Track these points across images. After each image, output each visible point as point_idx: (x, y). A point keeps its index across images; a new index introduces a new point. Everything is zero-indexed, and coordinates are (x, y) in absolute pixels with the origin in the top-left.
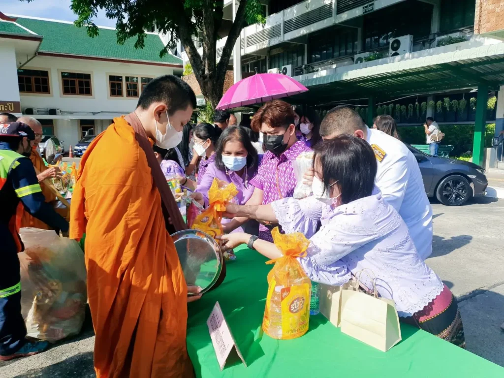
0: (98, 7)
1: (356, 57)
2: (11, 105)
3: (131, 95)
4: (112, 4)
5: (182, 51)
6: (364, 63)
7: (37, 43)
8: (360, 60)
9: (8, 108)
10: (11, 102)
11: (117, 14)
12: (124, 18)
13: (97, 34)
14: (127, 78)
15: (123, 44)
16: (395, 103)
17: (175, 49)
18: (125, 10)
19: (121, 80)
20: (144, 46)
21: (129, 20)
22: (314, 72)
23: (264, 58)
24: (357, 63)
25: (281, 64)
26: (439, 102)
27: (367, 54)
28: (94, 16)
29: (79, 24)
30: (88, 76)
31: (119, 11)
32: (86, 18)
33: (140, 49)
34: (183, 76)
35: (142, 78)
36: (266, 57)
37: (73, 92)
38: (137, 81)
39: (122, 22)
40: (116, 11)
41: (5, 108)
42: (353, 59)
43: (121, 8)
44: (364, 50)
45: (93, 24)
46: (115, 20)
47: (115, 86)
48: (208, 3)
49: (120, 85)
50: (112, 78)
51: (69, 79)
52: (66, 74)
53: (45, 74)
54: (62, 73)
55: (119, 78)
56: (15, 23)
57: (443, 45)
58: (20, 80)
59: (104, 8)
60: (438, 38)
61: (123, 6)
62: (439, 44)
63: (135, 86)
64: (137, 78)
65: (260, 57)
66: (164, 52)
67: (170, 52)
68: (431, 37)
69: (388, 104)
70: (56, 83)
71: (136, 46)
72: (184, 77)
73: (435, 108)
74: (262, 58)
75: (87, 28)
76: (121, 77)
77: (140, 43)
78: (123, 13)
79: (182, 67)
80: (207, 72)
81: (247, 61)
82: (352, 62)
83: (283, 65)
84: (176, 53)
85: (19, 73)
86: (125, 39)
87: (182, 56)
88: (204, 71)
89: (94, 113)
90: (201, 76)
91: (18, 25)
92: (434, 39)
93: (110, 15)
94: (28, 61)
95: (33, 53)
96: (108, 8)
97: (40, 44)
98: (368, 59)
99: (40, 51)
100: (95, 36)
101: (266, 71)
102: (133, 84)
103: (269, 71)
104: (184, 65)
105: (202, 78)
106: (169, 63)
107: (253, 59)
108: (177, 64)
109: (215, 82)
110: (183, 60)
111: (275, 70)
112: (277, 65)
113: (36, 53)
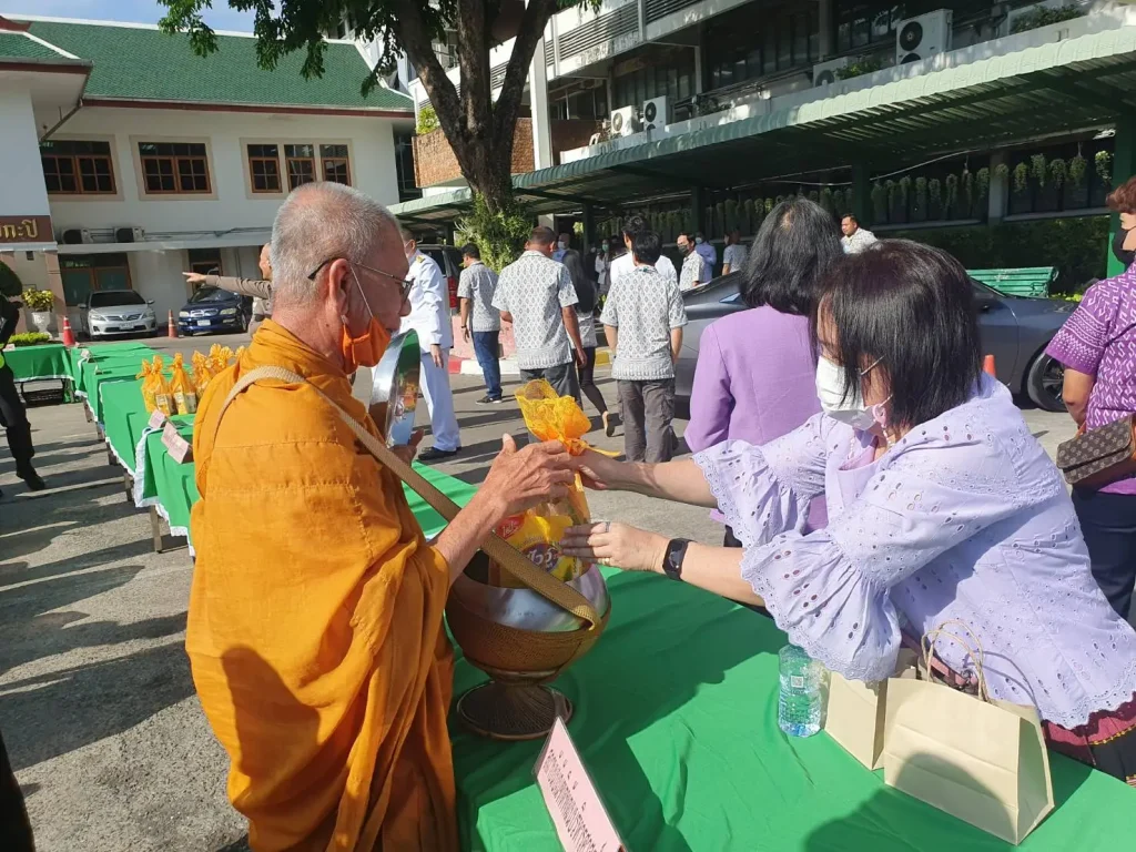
1: (817, 70)
2: (31, 225)
5: (410, 79)
6: (838, 83)
7: (78, 78)
8: (828, 76)
9: (25, 229)
10: (31, 218)
12: (272, 8)
13: (212, 47)
14: (289, 149)
15: (272, 68)
16: (914, 174)
17: (394, 73)
19: (276, 154)
20: (323, 71)
21: (283, 12)
22: (719, 110)
23: (601, 83)
24: (819, 84)
25: (641, 93)
26: (1021, 167)
27: (843, 62)
28: (203, 6)
29: (170, 25)
30: (200, 149)
32: (188, 11)
33: (314, 78)
34: (416, 135)
35: (322, 147)
36: (605, 82)
37: (168, 186)
38: (312, 154)
39: (268, 16)
41: (17, 231)
42: (810, 76)
44: (835, 53)
45: (203, 25)
46: (252, 12)
47: (264, 170)
49: (273, 167)
50: (254, 150)
51: (157, 158)
52: (150, 147)
53: (103, 148)
54: (141, 144)
55: (270, 150)
56: (25, 34)
57: (1025, 28)
58: (48, 165)
60: (1013, 14)
62: (1018, 27)
63: (308, 167)
64: (311, 147)
65: (592, 82)
66: (369, 83)
67: (383, 83)
68: (996, 11)
69: (896, 179)
70: (127, 168)
71: (305, 72)
72: (418, 139)
73: (1010, 180)
74: (596, 85)
75: (191, 37)
76: (275, 147)
77: (314, 66)
79: (412, 115)
80: (471, 124)
81: (562, 93)
82: (808, 81)
83: (647, 99)
84: (397, 85)
85: (43, 150)
86: (276, 57)
87: (411, 91)
88: (464, 121)
89: (218, 234)
90: (457, 133)
91: (32, 37)
92: (1004, 15)
93: (239, 3)
94: (62, 121)
95: (73, 98)
97: (87, 79)
98: (846, 74)
99: (87, 95)
100: (209, 53)
101: (607, 116)
102: (303, 162)
103: (613, 113)
104: (417, 110)
105: (461, 139)
106: (381, 109)
107: (576, 87)
108: (401, 110)
109: (491, 147)
110: (414, 99)
111: (626, 113)
112: (632, 98)
113: (79, 102)
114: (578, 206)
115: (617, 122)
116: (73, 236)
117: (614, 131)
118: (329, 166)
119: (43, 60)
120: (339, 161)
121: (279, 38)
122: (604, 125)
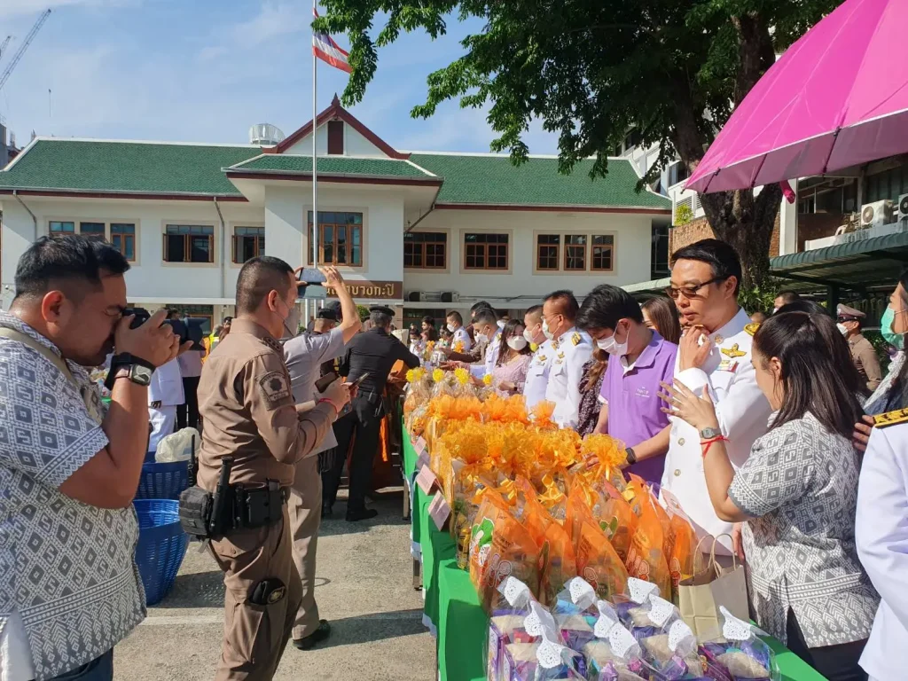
0: (533, 113)
2: (390, 287)
3: (573, 267)
4: (555, 106)
5: (670, 184)
7: (433, 190)
9: (386, 290)
10: (391, 282)
11: (562, 122)
12: (574, 127)
13: (525, 159)
14: (568, 238)
15: (568, 173)
17: (657, 181)
18: (577, 114)
19: (558, 242)
20: (607, 172)
21: (582, 128)
23: (852, 181)
25: (895, 190)
28: (523, 129)
29: (498, 145)
30: (504, 238)
31: (566, 117)
32: (511, 134)
33: (599, 178)
34: (672, 227)
35: (593, 237)
36: (856, 180)
37: (480, 265)
38: (584, 243)
39: (570, 134)
40: (561, 117)
41: (382, 291)
43: (571, 110)
45: (521, 143)
46: (559, 131)
47: (547, 254)
48: (749, 69)
49: (555, 251)
50: (542, 239)
51: (476, 244)
52: (472, 237)
53: (442, 237)
54: (466, 235)
55: (554, 239)
56: (407, 161)
58: (407, 248)
59: (541, 115)
61: (574, 108)
63: (580, 251)
64: (584, 237)
65: (842, 181)
66: (639, 186)
67: (648, 188)
70: (455, 251)
71: (592, 175)
72: (674, 230)
74: (846, 184)
75: (511, 152)
76: (558, 236)
77: (601, 168)
78: (573, 120)
79: (670, 212)
80: (736, 210)
81: (811, 191)
83: (902, 193)
84: (658, 189)
85: (406, 239)
86: (573, 164)
87: (671, 193)
89: (508, 299)
90: (722, 218)
91: (411, 163)
93: (550, 126)
94: (421, 219)
95: (429, 205)
96: (546, 114)
97: (439, 192)
99: (438, 202)
100: (522, 164)
101: (856, 209)
102: (577, 248)
103: (864, 207)
104: (674, 209)
105: (725, 224)
106: (645, 207)
107: (826, 186)
108: (661, 208)
109: (753, 231)
110: (672, 199)
111: (877, 206)
112: (886, 194)
113: (432, 206)
114: (821, 288)
115: (867, 214)
116: (414, 297)
117: (863, 222)
118: (597, 251)
119: (415, 177)
120: (605, 248)
121: (576, 149)
122: (852, 218)
